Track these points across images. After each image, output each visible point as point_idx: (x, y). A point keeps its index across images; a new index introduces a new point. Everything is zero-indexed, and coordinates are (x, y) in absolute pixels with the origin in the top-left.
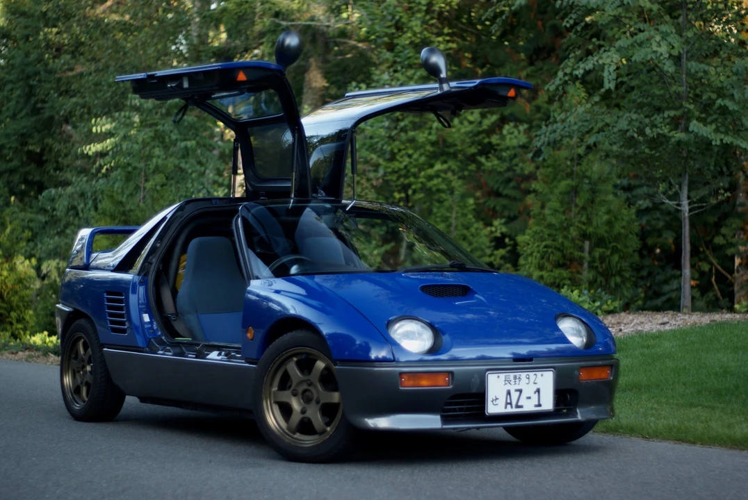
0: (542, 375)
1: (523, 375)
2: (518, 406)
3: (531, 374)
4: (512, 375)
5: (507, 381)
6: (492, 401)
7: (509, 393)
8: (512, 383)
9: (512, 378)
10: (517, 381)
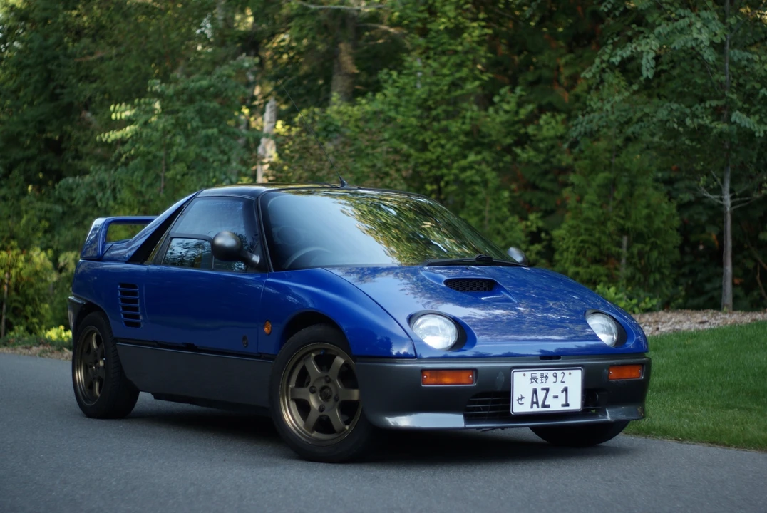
1: (550, 373)
2: (544, 406)
3: (559, 373)
4: (538, 373)
5: (534, 379)
6: (518, 400)
7: (535, 392)
8: (539, 381)
9: (538, 376)
10: (544, 379)
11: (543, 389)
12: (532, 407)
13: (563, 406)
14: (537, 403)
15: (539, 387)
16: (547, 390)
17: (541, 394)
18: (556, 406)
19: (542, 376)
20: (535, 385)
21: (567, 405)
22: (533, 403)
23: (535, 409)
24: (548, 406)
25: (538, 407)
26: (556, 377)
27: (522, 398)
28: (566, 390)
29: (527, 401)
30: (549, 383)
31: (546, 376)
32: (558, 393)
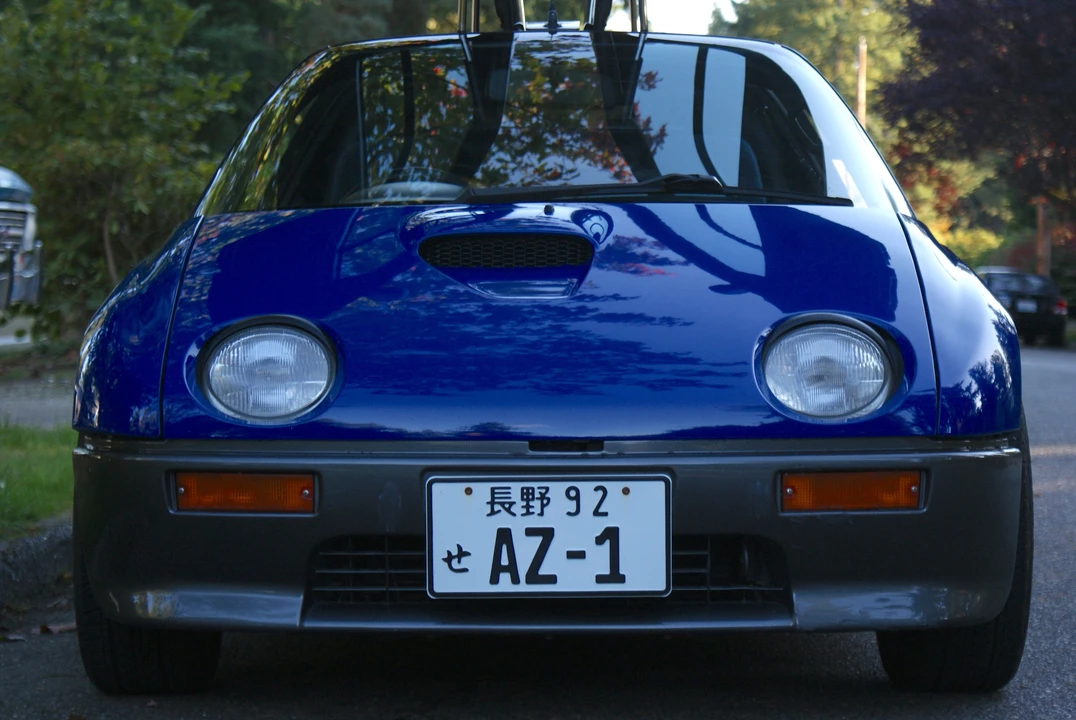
0: (626, 492)
1: (557, 490)
2: (535, 580)
3: (587, 489)
4: (516, 489)
5: (498, 503)
6: (449, 559)
7: (504, 537)
8: (518, 509)
9: (516, 496)
10: (536, 504)
11: (530, 532)
12: (494, 580)
13: (600, 579)
14: (512, 568)
15: (518, 525)
16: (547, 535)
17: (526, 550)
18: (576, 578)
19: (527, 495)
20: (503, 520)
21: (615, 576)
22: (498, 568)
23: (505, 585)
24: (552, 579)
25: (515, 580)
26: (577, 498)
27: (462, 554)
28: (611, 536)
29: (479, 562)
31: (543, 497)
32: (587, 544)
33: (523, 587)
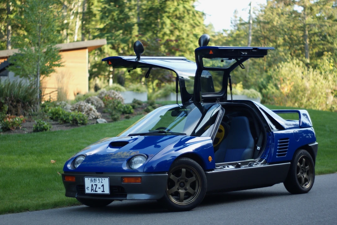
0: (104, 179)
1: (97, 179)
2: (95, 191)
4: (93, 178)
5: (91, 181)
6: (87, 188)
7: (92, 185)
8: (93, 182)
9: (93, 180)
10: (95, 181)
11: (95, 185)
12: (91, 191)
13: (102, 192)
14: (93, 190)
15: (94, 184)
17: (94, 187)
18: (99, 191)
19: (94, 179)
20: (92, 183)
21: (103, 191)
22: (92, 190)
23: (92, 192)
24: (97, 191)
25: (93, 191)
26: (99, 180)
27: (88, 188)
28: (103, 186)
29: (90, 189)
30: (97, 183)
31: (96, 180)
32: (100, 187)
33: (94, 192)
